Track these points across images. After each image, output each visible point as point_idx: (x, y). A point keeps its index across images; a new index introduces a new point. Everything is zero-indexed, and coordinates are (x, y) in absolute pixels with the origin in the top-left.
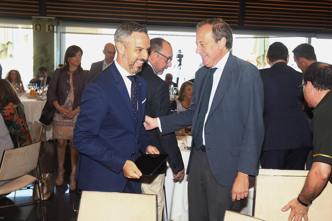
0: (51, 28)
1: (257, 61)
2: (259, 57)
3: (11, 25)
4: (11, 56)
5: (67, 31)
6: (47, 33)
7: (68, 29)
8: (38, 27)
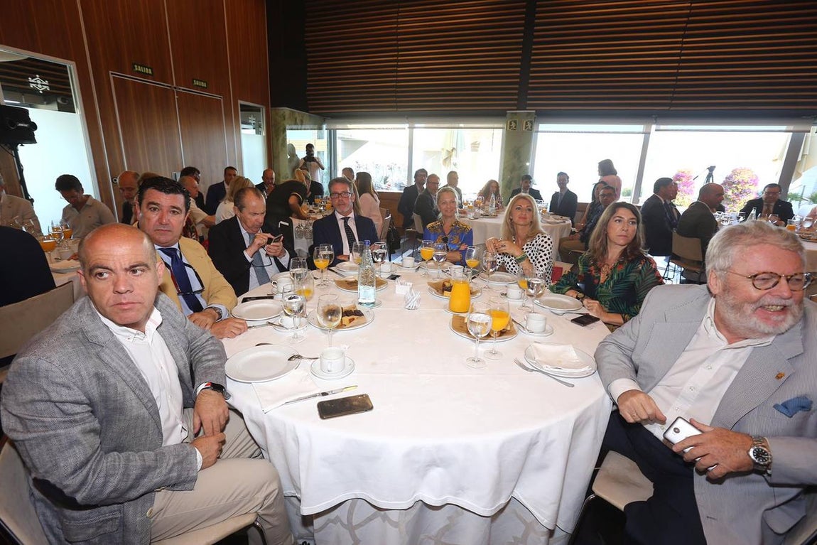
0: (529, 125)
6: (523, 134)
8: (513, 124)
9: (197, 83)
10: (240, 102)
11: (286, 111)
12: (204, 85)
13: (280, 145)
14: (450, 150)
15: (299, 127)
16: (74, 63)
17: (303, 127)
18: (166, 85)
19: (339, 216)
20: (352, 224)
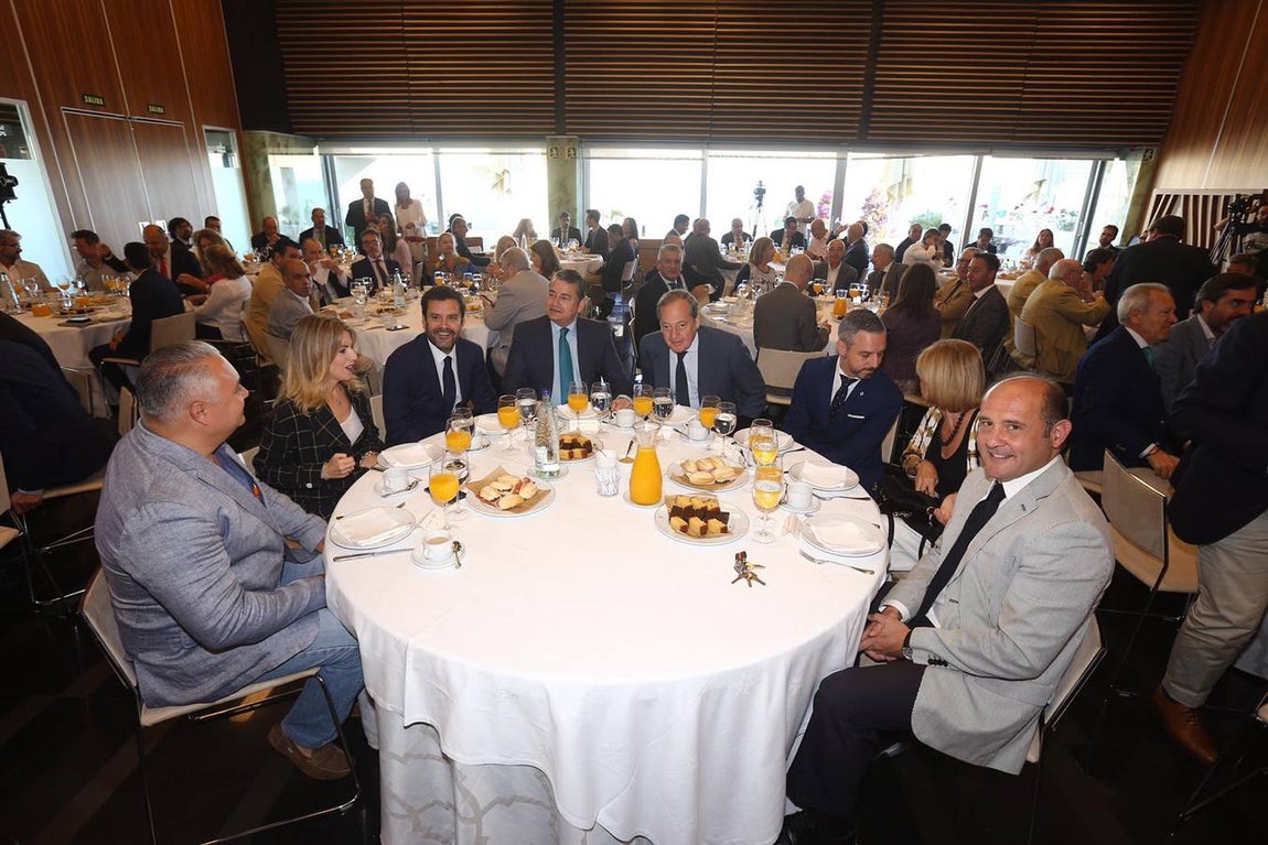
0: (572, 152)
1: (889, 194)
2: (892, 187)
3: (507, 150)
4: (508, 190)
5: (592, 155)
6: (567, 161)
7: (594, 152)
8: (554, 152)
9: (152, 109)
10: (205, 127)
11: (266, 134)
12: (160, 110)
13: (260, 180)
14: (500, 173)
15: (283, 150)
16: (25, 102)
17: (290, 150)
18: (118, 116)
19: (371, 260)
20: (383, 265)
